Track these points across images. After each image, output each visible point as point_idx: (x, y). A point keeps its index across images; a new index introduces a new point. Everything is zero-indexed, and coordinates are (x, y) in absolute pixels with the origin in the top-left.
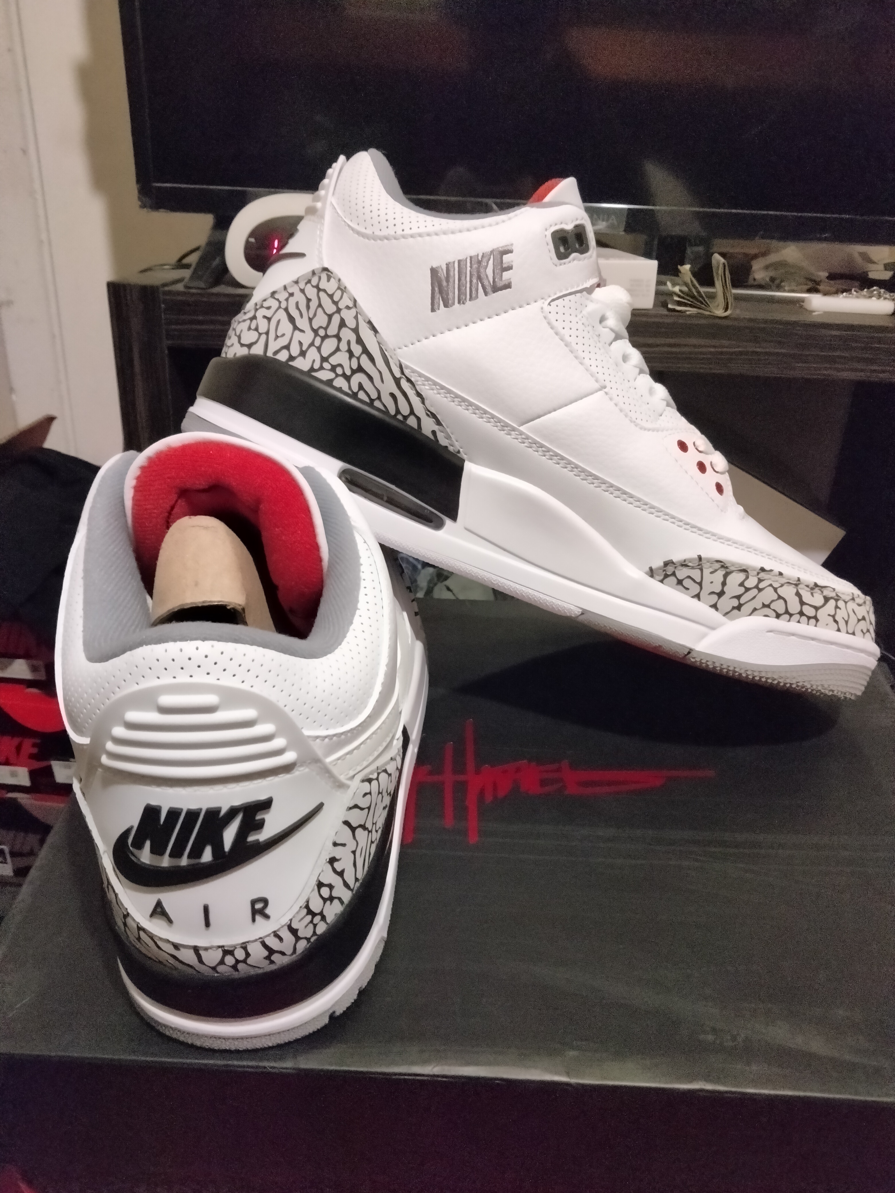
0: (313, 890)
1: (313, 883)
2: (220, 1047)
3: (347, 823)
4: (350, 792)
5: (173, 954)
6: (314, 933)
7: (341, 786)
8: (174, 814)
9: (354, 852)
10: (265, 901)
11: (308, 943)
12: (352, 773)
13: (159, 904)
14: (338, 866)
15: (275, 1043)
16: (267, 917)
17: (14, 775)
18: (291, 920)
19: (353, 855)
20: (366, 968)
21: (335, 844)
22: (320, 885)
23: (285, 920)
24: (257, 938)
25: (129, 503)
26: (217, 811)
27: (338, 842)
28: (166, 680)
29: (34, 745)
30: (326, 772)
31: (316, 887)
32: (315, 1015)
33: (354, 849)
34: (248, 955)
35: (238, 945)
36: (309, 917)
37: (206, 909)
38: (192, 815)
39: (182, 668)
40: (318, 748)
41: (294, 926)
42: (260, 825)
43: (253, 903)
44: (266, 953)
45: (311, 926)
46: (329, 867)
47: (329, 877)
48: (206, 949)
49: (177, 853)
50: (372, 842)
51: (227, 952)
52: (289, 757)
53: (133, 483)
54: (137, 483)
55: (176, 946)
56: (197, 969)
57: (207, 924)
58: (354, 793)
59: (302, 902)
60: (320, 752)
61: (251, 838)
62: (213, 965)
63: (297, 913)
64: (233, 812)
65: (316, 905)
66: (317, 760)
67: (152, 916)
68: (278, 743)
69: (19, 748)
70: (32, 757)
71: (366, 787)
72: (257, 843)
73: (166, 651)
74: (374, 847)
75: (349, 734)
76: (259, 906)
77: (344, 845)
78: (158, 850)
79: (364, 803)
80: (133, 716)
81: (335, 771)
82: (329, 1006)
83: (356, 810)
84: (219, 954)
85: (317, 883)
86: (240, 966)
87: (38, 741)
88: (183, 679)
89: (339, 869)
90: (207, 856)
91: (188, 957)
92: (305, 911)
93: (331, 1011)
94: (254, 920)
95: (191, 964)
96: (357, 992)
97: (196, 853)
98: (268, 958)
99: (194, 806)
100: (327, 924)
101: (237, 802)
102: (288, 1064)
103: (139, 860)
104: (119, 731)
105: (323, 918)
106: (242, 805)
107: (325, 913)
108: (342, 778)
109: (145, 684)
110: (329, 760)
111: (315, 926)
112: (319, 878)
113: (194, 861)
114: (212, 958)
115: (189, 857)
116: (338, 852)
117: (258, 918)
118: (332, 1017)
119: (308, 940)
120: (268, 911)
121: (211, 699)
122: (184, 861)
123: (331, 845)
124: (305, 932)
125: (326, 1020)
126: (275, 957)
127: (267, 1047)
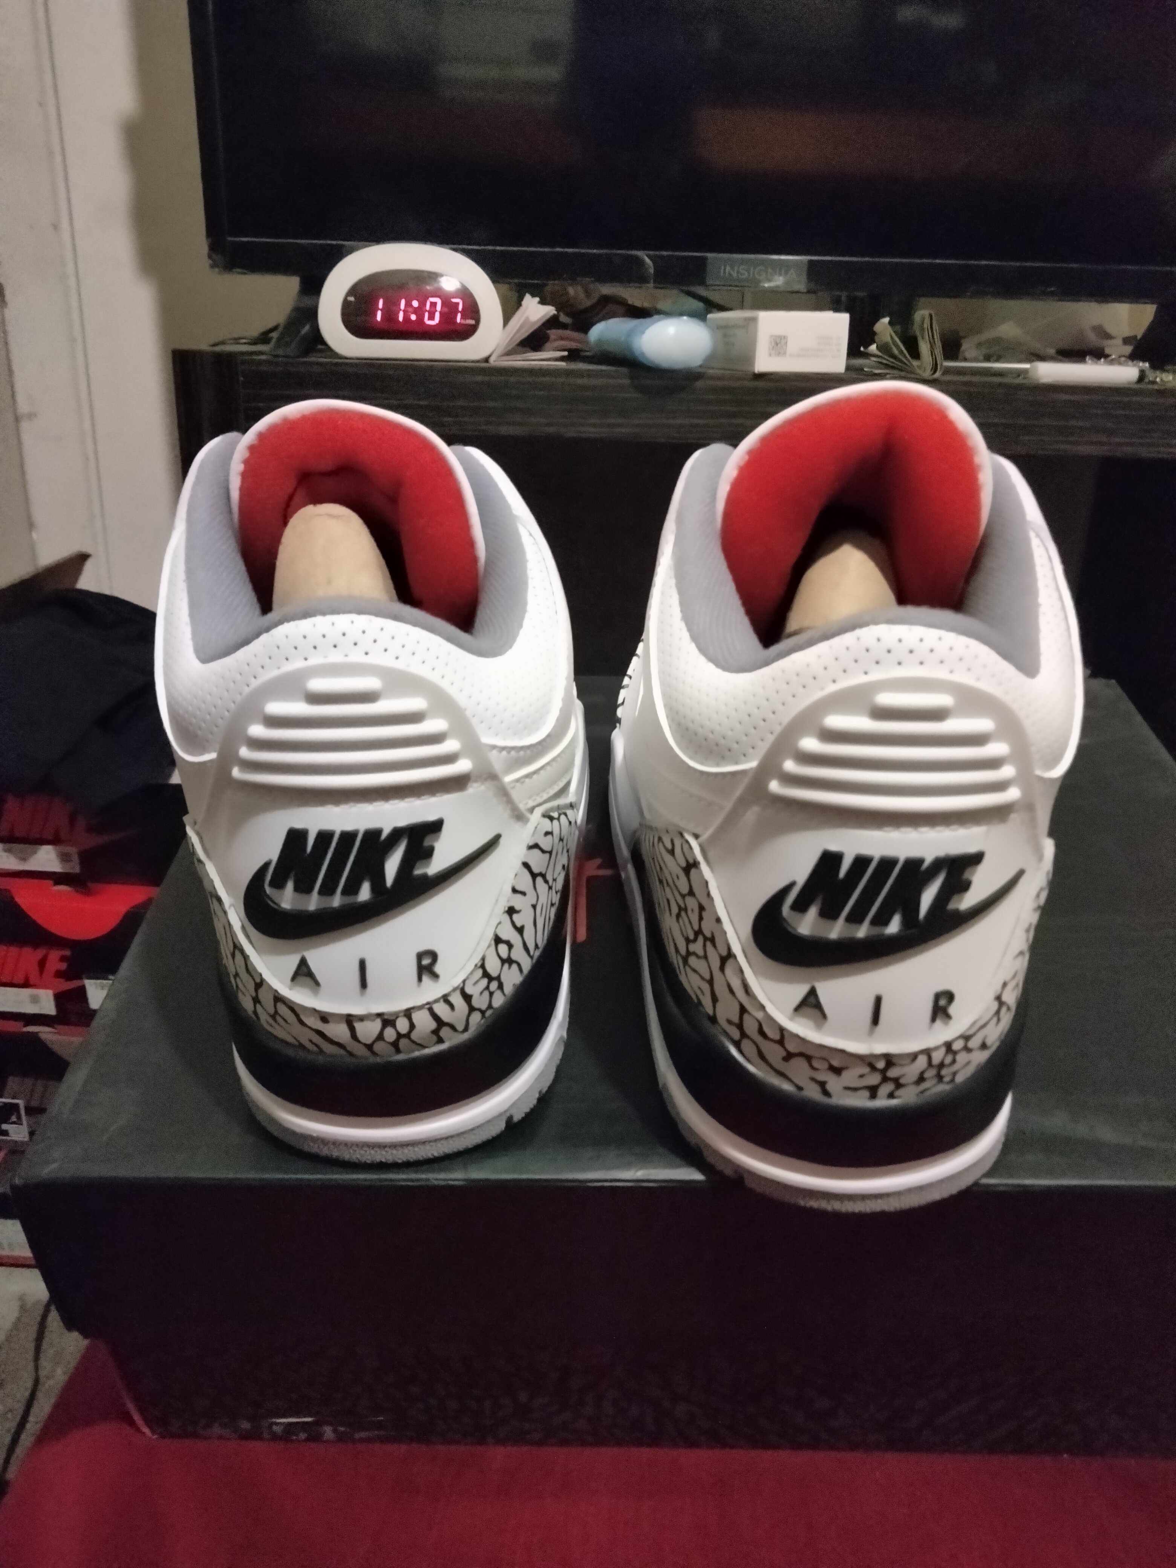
0: (489, 946)
1: (490, 936)
2: (374, 1159)
3: (526, 865)
4: (530, 826)
5: (320, 1029)
6: (490, 1006)
7: (519, 817)
8: (324, 837)
9: (534, 907)
10: (433, 956)
11: (482, 1019)
12: (531, 803)
13: (303, 962)
14: (518, 919)
15: (441, 1153)
16: (435, 976)
17: (35, 1000)
18: (464, 982)
19: (532, 910)
20: (547, 1066)
21: (515, 891)
22: (498, 940)
23: (457, 981)
24: (424, 1002)
25: (235, 495)
26: (378, 832)
27: (518, 888)
28: (315, 660)
29: (63, 959)
30: (504, 793)
31: (493, 942)
32: (488, 1116)
33: (534, 903)
34: (412, 1026)
35: (400, 1012)
36: (485, 981)
37: (362, 965)
38: (348, 838)
39: (335, 646)
40: (497, 761)
41: (469, 990)
42: (429, 853)
43: (420, 956)
44: (433, 1025)
45: (486, 993)
46: (507, 918)
47: (508, 933)
48: (361, 1018)
49: (328, 890)
50: (552, 905)
51: (388, 1021)
52: (463, 766)
53: (241, 467)
54: (245, 467)
55: (324, 1018)
56: (348, 1049)
57: (364, 984)
58: (536, 828)
59: (477, 960)
60: (498, 767)
61: (418, 872)
62: (369, 1042)
63: (471, 973)
64: (397, 834)
65: (493, 966)
66: (492, 777)
67: (293, 979)
68: (450, 746)
69: (42, 964)
70: (59, 974)
71: (547, 825)
72: (425, 877)
73: (314, 625)
74: (553, 910)
75: (529, 752)
76: (426, 962)
77: (524, 894)
78: (303, 888)
79: (546, 843)
80: (276, 708)
81: (515, 795)
82: (506, 1107)
83: (536, 852)
84: (377, 1025)
85: (494, 937)
86: (403, 1043)
87: (67, 953)
88: (336, 657)
89: (519, 925)
90: (365, 893)
91: (339, 1031)
92: (480, 972)
93: (508, 1115)
94: (420, 979)
95: (341, 1041)
96: (537, 1096)
97: (352, 888)
98: (436, 1032)
99: (349, 827)
100: (504, 995)
101: (402, 823)
102: (456, 1176)
103: (279, 906)
104: (257, 730)
105: (501, 987)
106: (408, 825)
107: (503, 979)
108: (522, 807)
109: (288, 667)
110: (508, 779)
111: (491, 994)
112: (497, 930)
113: (349, 900)
114: (368, 1031)
115: (344, 893)
116: (518, 902)
117: (425, 978)
118: (509, 1120)
119: (483, 1012)
120: (438, 969)
121: (370, 683)
122: (337, 901)
123: (510, 890)
124: (480, 1002)
125: (501, 1126)
126: (445, 1032)
127: (432, 1157)
